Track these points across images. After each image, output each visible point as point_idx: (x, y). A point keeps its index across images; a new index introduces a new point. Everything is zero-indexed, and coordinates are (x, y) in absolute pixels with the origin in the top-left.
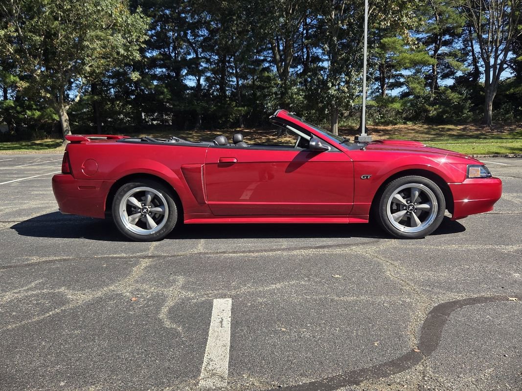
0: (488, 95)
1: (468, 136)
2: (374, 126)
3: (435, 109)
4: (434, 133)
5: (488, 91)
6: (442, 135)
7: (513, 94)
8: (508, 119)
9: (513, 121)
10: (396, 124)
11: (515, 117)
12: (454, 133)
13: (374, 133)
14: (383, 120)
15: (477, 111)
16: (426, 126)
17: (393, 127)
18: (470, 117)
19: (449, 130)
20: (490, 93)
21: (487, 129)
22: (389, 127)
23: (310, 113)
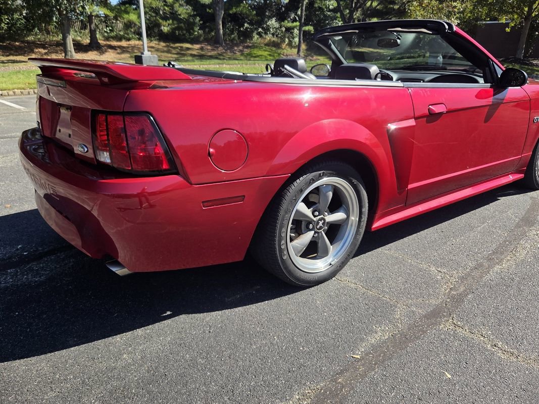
0: (218, 13)
1: (208, 56)
2: (104, 41)
3: (169, 25)
4: (175, 52)
5: (217, 8)
6: (184, 55)
7: (235, 14)
8: (234, 39)
9: (238, 41)
10: (129, 40)
11: (239, 38)
12: (194, 53)
13: (110, 50)
14: (113, 34)
15: (207, 30)
16: (163, 44)
17: (128, 43)
18: (201, 35)
19: (188, 49)
20: (219, 11)
21: (221, 50)
22: (124, 43)
23: (13, 19)
